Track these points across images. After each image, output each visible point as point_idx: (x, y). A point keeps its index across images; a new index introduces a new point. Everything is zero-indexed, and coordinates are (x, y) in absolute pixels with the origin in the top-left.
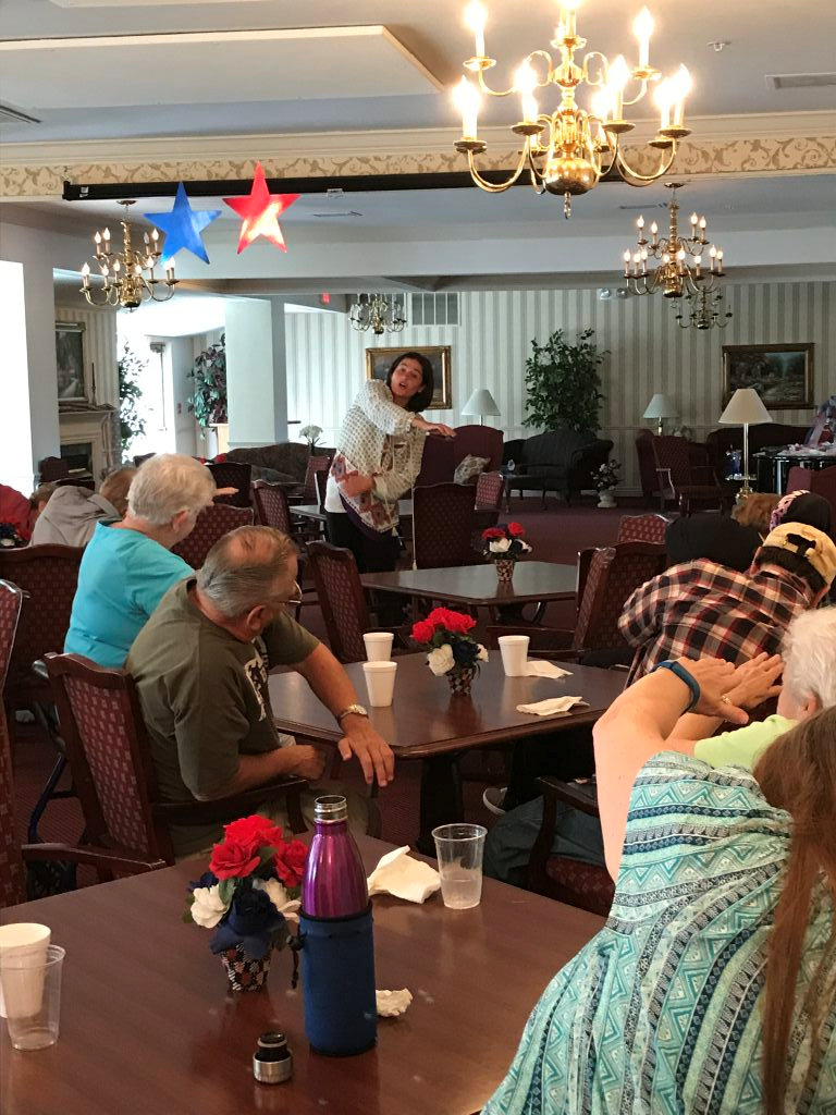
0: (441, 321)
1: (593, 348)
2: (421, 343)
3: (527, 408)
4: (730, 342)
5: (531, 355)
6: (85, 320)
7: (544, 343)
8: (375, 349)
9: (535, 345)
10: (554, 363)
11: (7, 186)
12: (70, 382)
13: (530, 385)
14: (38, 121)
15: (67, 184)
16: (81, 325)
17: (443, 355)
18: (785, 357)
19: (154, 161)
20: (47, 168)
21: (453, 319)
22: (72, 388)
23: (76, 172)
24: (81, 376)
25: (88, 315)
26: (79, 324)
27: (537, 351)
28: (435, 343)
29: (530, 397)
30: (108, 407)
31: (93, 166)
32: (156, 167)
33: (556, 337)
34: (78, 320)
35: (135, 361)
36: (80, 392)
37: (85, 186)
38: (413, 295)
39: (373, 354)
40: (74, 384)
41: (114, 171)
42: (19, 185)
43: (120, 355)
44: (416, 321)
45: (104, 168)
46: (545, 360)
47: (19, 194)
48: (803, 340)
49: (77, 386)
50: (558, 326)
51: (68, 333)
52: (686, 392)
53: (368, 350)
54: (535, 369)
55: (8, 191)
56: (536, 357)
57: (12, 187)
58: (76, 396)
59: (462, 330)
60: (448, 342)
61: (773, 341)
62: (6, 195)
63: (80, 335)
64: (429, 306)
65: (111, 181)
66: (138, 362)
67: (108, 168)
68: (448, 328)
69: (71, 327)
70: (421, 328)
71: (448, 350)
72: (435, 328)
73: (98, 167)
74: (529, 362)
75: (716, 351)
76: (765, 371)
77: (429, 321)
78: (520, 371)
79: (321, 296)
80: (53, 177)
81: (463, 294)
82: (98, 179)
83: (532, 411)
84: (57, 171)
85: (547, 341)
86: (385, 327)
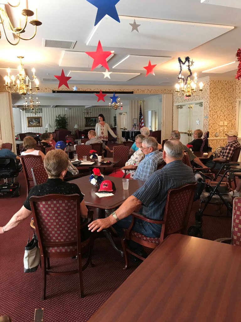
0: (40, 113)
1: (65, 117)
2: (36, 116)
4: (85, 117)
8: (29, 117)
10: (60, 119)
13: (56, 123)
17: (40, 118)
18: (94, 119)
27: (57, 117)
28: (38, 116)
29: (56, 125)
33: (60, 115)
46: (58, 119)
48: (96, 116)
52: (79, 124)
53: (27, 117)
54: (56, 120)
59: (43, 114)
60: (41, 116)
61: (92, 117)
70: (36, 114)
75: (84, 118)
76: (91, 121)
77: (38, 113)
78: (54, 121)
81: (43, 108)
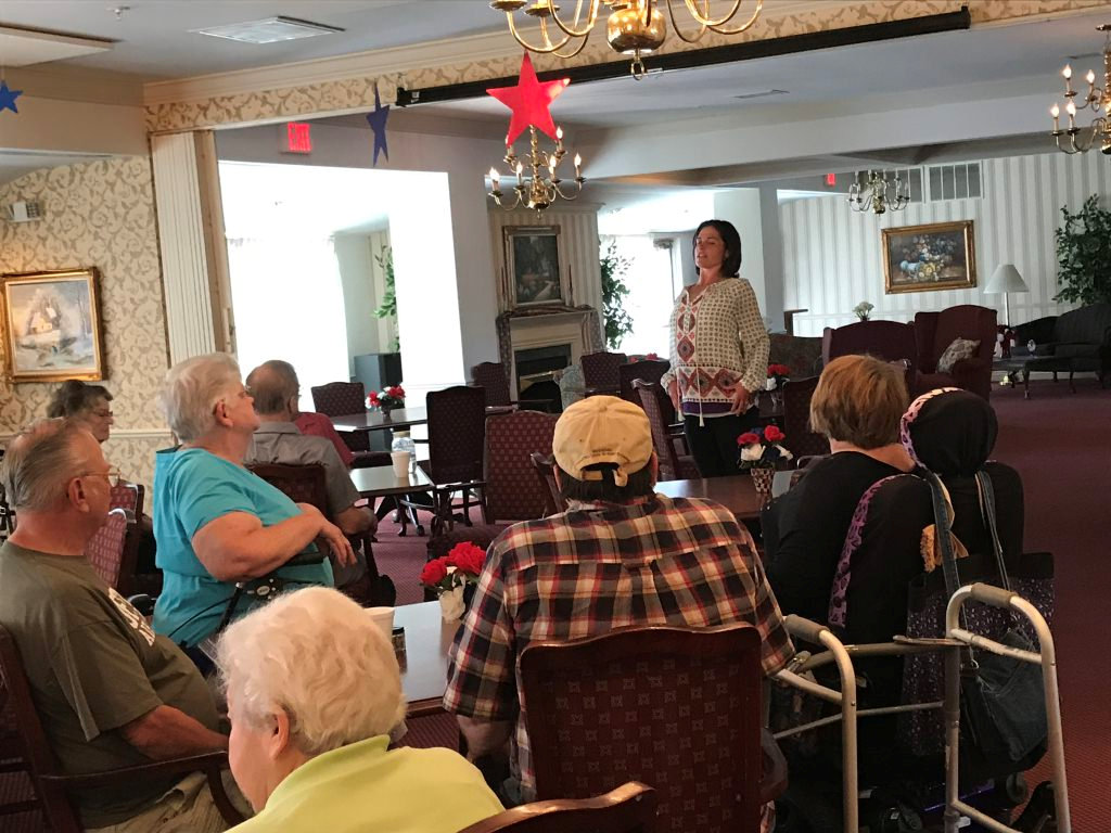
0: (961, 194)
2: (941, 219)
3: (1060, 283)
5: (1063, 224)
6: (561, 223)
7: (1077, 209)
8: (891, 229)
9: (1066, 212)
10: (1088, 231)
11: (350, 97)
12: (545, 285)
13: (1063, 257)
14: (342, 30)
15: (401, 91)
16: (556, 228)
17: (965, 230)
19: (484, 59)
20: (385, 76)
21: (975, 192)
22: (546, 291)
23: (411, 78)
24: (556, 278)
25: (564, 218)
26: (553, 227)
27: (1070, 219)
28: (956, 218)
29: (1063, 270)
30: (587, 308)
31: (425, 69)
32: (484, 64)
33: (1091, 203)
34: (552, 223)
35: (620, 260)
36: (556, 293)
37: (416, 91)
38: (931, 169)
39: (889, 233)
40: (549, 287)
41: (446, 73)
42: (360, 96)
43: (603, 255)
44: (935, 196)
45: (436, 71)
46: (1079, 228)
47: (361, 105)
49: (552, 289)
50: (1093, 190)
51: (540, 237)
53: (884, 231)
54: (1068, 239)
55: (350, 102)
56: (1068, 226)
57: (353, 98)
58: (550, 298)
59: (985, 202)
60: (969, 217)
62: (349, 106)
63: (555, 237)
64: (948, 181)
65: (443, 82)
66: (624, 260)
67: (440, 70)
68: (970, 201)
69: (545, 231)
70: (941, 203)
71: (970, 225)
72: (955, 202)
73: (431, 70)
74: (1059, 232)
77: (949, 196)
78: (1051, 244)
79: (825, 177)
80: (390, 85)
81: (986, 161)
82: (431, 82)
83: (1066, 284)
84: (392, 79)
85: (1081, 208)
86: (887, 206)
